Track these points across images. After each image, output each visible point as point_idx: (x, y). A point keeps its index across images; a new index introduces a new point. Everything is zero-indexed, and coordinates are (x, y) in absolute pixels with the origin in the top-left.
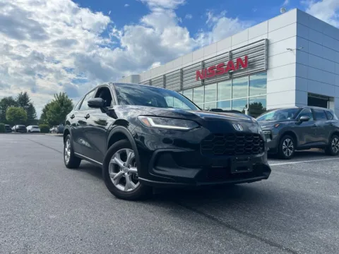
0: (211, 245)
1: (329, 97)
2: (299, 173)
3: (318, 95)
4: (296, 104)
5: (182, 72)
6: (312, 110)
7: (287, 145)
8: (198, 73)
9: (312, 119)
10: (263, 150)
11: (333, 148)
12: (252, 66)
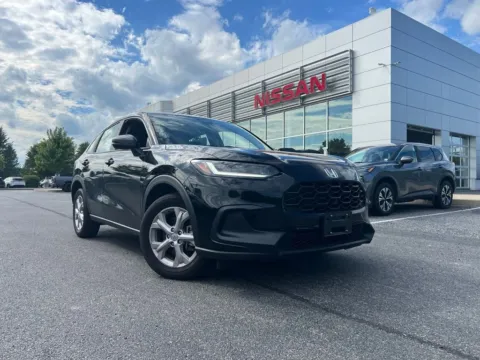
0: (308, 335)
1: (434, 130)
2: (404, 234)
3: (419, 128)
4: (393, 140)
5: (234, 96)
6: (415, 147)
7: (384, 196)
8: (257, 98)
9: (415, 160)
10: (364, 204)
11: (443, 199)
12: (332, 88)
